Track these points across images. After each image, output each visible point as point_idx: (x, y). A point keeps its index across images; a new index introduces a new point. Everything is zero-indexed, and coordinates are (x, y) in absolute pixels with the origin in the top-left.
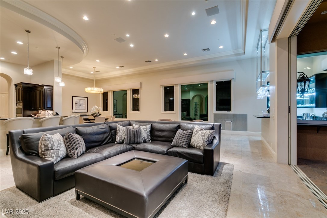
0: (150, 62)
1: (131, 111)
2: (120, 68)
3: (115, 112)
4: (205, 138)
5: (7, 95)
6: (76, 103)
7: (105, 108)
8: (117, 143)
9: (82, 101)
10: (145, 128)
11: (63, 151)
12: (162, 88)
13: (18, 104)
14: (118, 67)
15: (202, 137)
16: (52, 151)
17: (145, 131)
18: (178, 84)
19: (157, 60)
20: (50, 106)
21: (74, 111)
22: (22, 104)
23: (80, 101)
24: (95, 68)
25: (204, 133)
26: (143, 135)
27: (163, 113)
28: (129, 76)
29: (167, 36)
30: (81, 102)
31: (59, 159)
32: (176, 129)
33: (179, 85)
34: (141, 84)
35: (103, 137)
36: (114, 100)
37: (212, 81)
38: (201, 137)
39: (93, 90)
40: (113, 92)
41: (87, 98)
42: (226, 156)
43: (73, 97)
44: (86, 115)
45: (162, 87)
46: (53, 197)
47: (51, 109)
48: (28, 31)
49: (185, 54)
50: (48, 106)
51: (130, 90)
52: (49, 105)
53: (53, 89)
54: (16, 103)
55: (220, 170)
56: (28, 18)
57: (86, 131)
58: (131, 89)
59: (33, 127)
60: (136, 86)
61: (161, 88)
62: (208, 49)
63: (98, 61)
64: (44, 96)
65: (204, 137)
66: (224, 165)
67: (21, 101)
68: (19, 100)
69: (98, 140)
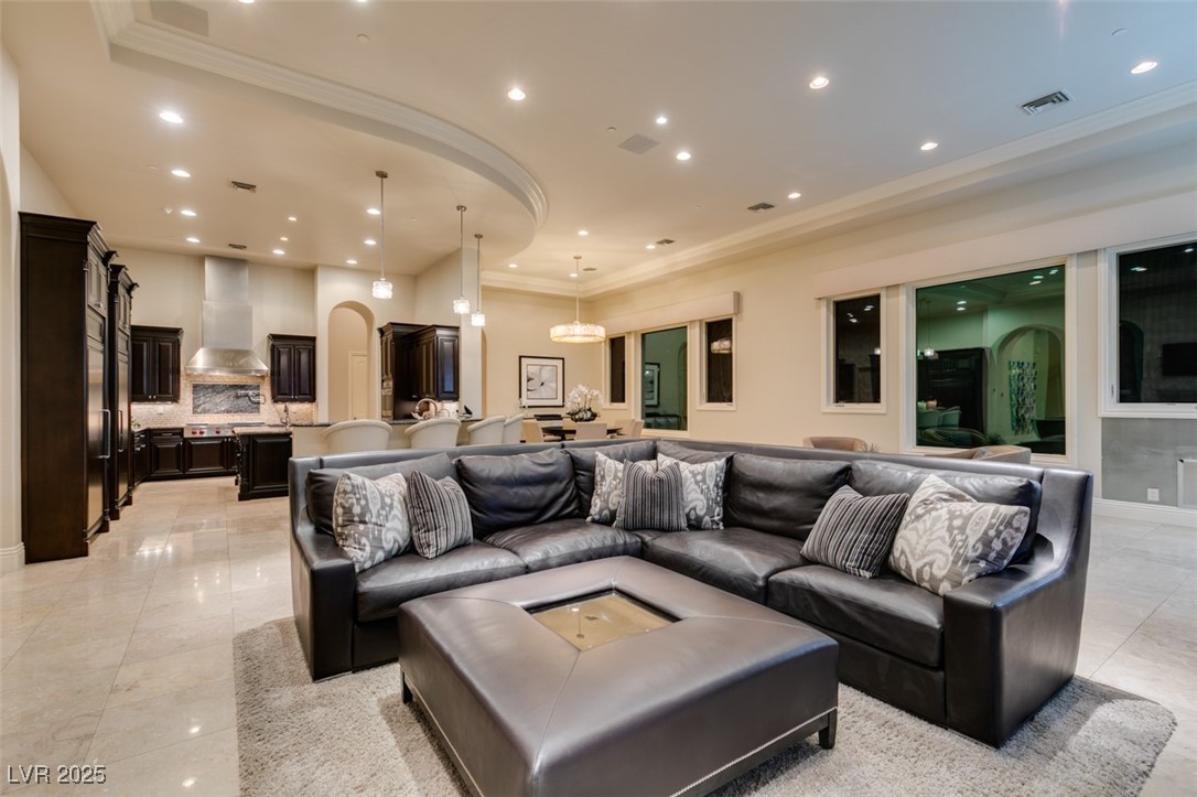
0: (766, 206)
1: (701, 403)
2: (660, 246)
3: (647, 406)
4: (964, 541)
5: (365, 358)
6: (530, 376)
7: (618, 394)
8: (594, 521)
9: (548, 371)
10: (699, 473)
11: (396, 530)
12: (824, 309)
13: (385, 384)
14: (651, 247)
15: (951, 534)
16: (362, 527)
17: (697, 483)
18: (897, 286)
19: (794, 196)
20: (452, 390)
21: (525, 402)
22: (391, 383)
23: (541, 370)
24: (580, 258)
25: (965, 513)
26: (689, 499)
27: (828, 410)
28: (696, 274)
29: (820, 82)
30: (546, 374)
31: (380, 555)
32: (829, 487)
33: (902, 290)
34: (738, 297)
35: (543, 496)
36: (645, 363)
37: (1090, 254)
38: (947, 535)
39: (571, 333)
40: (643, 335)
41: (563, 359)
42: (1134, 654)
43: (520, 357)
44: (558, 417)
45: (824, 303)
46: (354, 672)
47: (454, 396)
48: (383, 175)
49: (929, 146)
50: (446, 390)
51: (697, 325)
52: (449, 387)
53: (457, 337)
54: (383, 381)
55: (1059, 726)
56: (370, 136)
57: (487, 471)
58: (700, 321)
59: (389, 448)
60: (719, 309)
61: (818, 307)
62: (1057, 98)
63: (583, 233)
64: (436, 358)
65: (958, 538)
66: (1100, 703)
67: (390, 376)
68: (387, 374)
69: (524, 504)
